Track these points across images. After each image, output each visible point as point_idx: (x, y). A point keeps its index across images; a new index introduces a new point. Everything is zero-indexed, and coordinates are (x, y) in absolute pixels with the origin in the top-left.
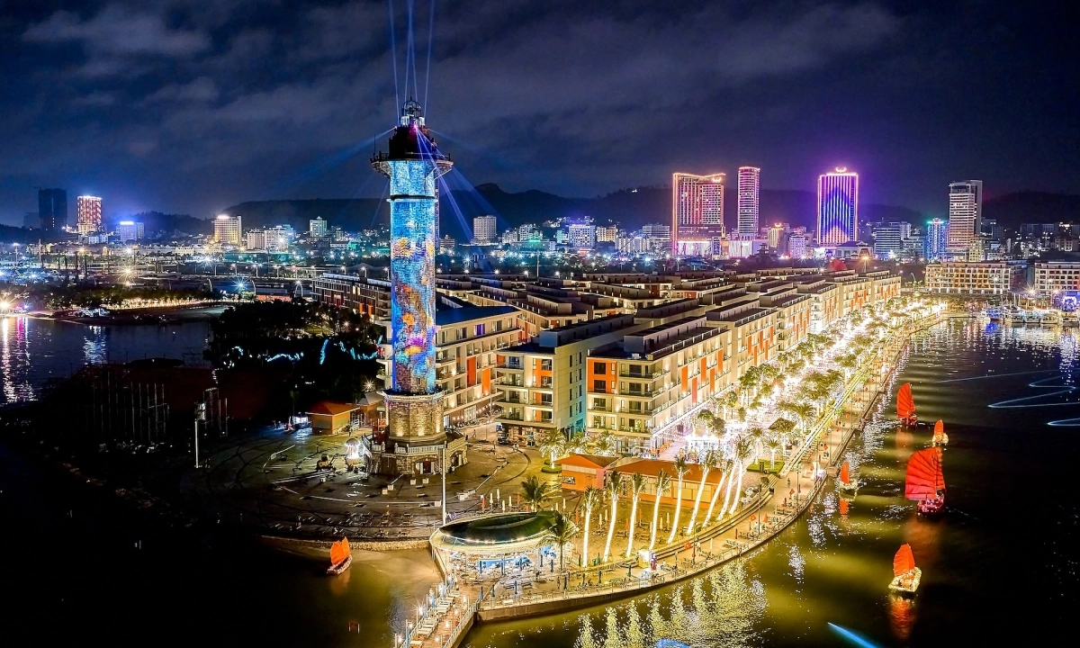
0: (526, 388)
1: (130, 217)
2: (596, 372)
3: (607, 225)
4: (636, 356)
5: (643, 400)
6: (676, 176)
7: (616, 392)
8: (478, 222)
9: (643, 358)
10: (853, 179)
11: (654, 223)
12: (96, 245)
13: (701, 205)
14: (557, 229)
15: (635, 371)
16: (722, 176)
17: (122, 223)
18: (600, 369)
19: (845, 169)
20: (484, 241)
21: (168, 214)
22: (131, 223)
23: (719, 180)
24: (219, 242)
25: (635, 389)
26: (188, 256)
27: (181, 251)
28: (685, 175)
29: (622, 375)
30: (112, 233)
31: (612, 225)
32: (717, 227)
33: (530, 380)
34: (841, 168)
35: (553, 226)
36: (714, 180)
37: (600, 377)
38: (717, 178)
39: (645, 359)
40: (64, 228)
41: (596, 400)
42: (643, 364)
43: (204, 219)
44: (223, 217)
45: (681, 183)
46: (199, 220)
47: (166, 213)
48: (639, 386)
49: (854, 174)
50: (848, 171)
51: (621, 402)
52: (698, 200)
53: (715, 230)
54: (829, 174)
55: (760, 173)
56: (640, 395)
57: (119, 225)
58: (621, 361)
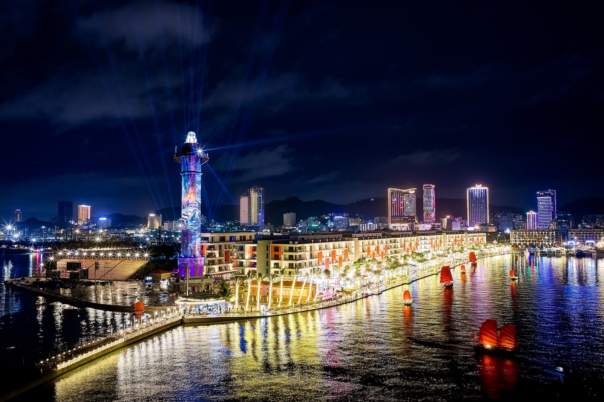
0: (246, 259)
1: (105, 216)
2: (275, 251)
3: (355, 217)
4: (291, 242)
5: (294, 262)
6: (390, 190)
7: (283, 259)
8: (285, 216)
9: (294, 244)
10: (485, 190)
11: (380, 216)
12: (86, 230)
13: (403, 205)
14: (328, 219)
15: (291, 249)
16: (414, 190)
17: (101, 219)
18: (277, 249)
19: (481, 185)
20: (289, 226)
21: (125, 215)
22: (105, 219)
23: (413, 192)
24: (150, 228)
25: (291, 258)
26: (132, 234)
27: (129, 232)
28: (395, 189)
29: (285, 252)
30: (95, 224)
31: (357, 217)
32: (413, 217)
33: (247, 256)
34: (479, 184)
35: (326, 218)
36: (410, 192)
37: (276, 253)
38: (412, 191)
39: (295, 244)
40: (70, 222)
41: (275, 264)
42: (294, 246)
43: (143, 217)
44: (152, 215)
45: (392, 193)
46: (141, 217)
47: (124, 214)
48: (292, 256)
49: (486, 188)
50: (482, 186)
51: (284, 264)
52: (402, 203)
53: (412, 219)
54: (472, 188)
55: (435, 189)
56: (293, 260)
57: (99, 220)
58: (285, 245)
